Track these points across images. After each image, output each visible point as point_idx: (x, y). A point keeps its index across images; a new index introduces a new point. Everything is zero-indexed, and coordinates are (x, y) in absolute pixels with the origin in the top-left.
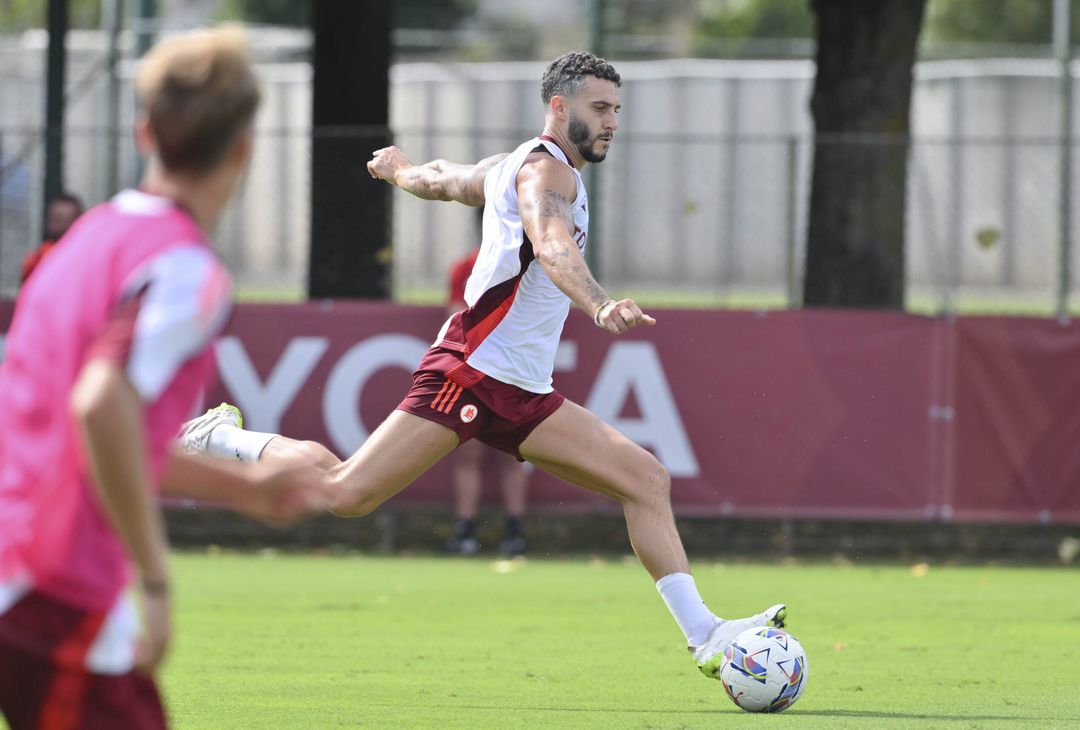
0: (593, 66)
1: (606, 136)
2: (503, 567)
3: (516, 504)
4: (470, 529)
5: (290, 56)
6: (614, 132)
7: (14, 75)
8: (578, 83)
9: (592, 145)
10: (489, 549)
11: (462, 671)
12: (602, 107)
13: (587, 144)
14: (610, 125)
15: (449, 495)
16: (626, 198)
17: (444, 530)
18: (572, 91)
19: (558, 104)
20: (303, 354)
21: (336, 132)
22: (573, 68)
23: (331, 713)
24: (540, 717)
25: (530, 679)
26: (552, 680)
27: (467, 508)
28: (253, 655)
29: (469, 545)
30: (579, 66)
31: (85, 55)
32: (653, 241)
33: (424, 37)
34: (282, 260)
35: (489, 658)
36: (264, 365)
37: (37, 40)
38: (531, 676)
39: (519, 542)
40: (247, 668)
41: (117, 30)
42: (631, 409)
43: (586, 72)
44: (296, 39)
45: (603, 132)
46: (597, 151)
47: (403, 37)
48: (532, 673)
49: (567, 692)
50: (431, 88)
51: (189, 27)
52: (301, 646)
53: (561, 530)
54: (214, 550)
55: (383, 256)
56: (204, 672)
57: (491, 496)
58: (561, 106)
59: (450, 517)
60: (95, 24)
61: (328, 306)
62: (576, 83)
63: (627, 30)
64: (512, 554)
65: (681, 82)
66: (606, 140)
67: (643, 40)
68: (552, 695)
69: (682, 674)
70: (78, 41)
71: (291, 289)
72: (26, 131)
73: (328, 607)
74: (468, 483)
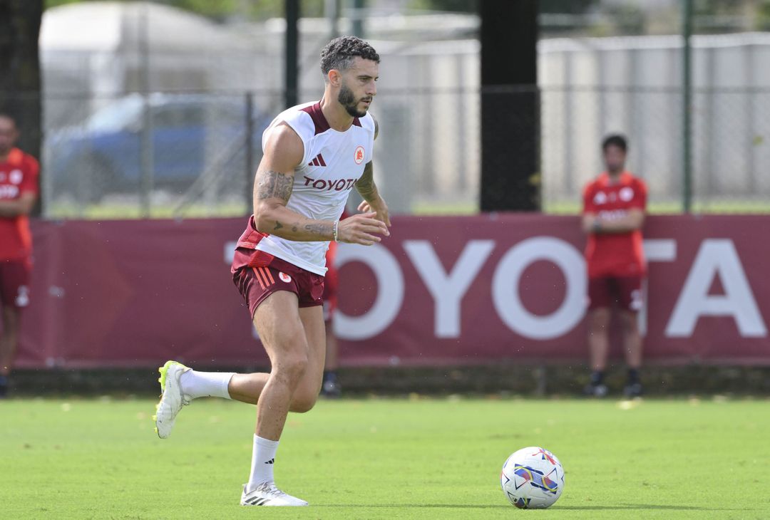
0: (360, 50)
1: (367, 100)
2: (626, 405)
3: (634, 360)
4: (601, 378)
5: (464, 35)
6: (373, 97)
7: (261, 52)
8: (349, 62)
9: (356, 106)
10: (614, 393)
11: (596, 482)
12: (366, 79)
13: (351, 105)
14: (371, 92)
15: (586, 354)
16: (711, 134)
17: (582, 379)
18: (345, 67)
19: (334, 75)
20: (477, 252)
21: (498, 89)
22: (345, 50)
23: (500, 514)
24: (653, 515)
25: (646, 487)
26: (661, 487)
27: (598, 363)
28: (442, 473)
29: (601, 390)
30: (350, 49)
31: (313, 36)
32: (732, 166)
33: (562, 19)
34: (461, 184)
35: (615, 472)
36: (448, 261)
37: (278, 26)
38: (646, 485)
39: (637, 387)
40: (438, 482)
41: (337, 16)
42: (717, 288)
43: (355, 54)
44: (469, 22)
45: (365, 96)
46: (360, 110)
47: (546, 19)
48: (646, 483)
49: (673, 496)
50: (568, 56)
51: (388, 14)
52: (478, 466)
53: (667, 377)
54: (414, 397)
55: (534, 179)
56: (407, 485)
57: (616, 353)
58: (336, 77)
59: (586, 370)
60: (320, 14)
61: (494, 217)
62: (348, 62)
63: (710, 12)
64: (632, 396)
65: (750, 49)
66: (367, 102)
67: (722, 19)
68: (661, 499)
69: (757, 481)
70: (308, 26)
71: (468, 205)
72: (272, 93)
73: (498, 437)
74: (599, 344)
